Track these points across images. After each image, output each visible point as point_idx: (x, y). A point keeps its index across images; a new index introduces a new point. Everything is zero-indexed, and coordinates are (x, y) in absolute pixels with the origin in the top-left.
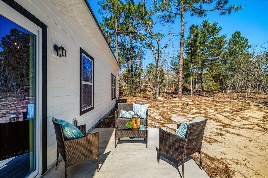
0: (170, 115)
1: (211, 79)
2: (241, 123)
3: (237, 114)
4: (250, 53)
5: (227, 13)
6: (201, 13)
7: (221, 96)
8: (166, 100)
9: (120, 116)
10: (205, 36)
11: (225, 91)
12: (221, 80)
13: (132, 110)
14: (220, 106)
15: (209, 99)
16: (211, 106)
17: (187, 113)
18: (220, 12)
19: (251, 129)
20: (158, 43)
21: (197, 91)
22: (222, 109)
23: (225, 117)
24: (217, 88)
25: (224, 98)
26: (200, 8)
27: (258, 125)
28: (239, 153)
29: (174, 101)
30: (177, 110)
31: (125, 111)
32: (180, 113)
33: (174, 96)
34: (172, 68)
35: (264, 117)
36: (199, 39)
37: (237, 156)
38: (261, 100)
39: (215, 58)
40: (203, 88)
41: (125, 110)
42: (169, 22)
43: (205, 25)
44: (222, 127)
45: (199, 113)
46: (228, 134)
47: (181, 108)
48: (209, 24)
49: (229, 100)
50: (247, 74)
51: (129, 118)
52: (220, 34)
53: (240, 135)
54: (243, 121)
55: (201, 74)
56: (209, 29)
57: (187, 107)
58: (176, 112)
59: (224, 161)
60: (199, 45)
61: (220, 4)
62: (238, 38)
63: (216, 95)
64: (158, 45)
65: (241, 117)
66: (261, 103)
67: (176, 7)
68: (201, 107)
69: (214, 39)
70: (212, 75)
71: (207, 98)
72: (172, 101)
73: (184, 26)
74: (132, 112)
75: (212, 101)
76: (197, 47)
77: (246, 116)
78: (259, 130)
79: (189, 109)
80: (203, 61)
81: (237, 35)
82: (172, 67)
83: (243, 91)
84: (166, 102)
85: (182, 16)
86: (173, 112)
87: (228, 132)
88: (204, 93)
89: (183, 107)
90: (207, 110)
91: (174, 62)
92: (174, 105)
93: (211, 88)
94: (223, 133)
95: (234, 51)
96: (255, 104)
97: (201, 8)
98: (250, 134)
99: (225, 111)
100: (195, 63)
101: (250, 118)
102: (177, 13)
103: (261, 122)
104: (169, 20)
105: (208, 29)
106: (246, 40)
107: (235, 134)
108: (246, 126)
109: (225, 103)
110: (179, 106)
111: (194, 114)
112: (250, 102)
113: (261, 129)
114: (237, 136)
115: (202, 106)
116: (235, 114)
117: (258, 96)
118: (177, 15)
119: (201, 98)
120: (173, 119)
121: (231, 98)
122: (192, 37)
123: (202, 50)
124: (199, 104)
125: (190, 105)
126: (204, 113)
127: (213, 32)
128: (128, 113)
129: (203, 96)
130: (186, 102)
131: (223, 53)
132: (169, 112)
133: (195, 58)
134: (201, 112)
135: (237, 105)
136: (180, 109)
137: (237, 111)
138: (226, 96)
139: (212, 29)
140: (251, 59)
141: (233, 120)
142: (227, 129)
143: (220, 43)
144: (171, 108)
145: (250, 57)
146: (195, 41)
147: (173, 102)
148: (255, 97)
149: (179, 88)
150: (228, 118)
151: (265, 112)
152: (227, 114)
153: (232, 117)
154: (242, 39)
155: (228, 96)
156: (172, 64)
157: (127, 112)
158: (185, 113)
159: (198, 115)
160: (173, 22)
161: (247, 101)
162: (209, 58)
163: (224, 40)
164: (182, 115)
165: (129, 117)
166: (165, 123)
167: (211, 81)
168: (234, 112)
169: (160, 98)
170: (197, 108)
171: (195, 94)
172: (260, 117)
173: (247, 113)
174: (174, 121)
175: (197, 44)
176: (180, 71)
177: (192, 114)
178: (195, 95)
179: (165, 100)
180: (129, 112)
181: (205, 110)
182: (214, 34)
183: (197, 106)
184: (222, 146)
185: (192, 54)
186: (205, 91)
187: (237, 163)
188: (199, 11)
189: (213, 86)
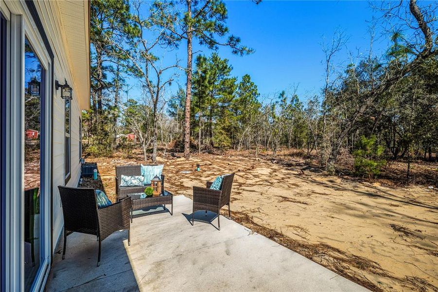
0: (180, 181)
1: (223, 132)
2: (254, 181)
3: (250, 173)
4: (259, 102)
5: (239, 53)
6: (212, 44)
7: (233, 154)
8: (168, 161)
9: (121, 185)
10: (215, 74)
11: (236, 147)
12: (231, 134)
13: (140, 174)
14: (233, 165)
15: (220, 157)
16: (225, 166)
17: (201, 176)
18: (232, 49)
19: (262, 184)
20: (158, 76)
21: (205, 147)
22: (235, 168)
23: (240, 176)
24: (229, 144)
25: (236, 155)
26: (210, 37)
27: (266, 181)
28: (254, 204)
29: (179, 161)
30: (186, 174)
31: (130, 177)
32: (192, 177)
33: (176, 154)
34: (170, 111)
35: (270, 173)
36: (208, 76)
37: (253, 207)
38: (268, 157)
39: (226, 104)
40: (212, 144)
41: (128, 176)
42: (171, 45)
43: (215, 59)
44: (238, 187)
45: (213, 174)
46: (244, 192)
47: (191, 170)
48: (220, 59)
49: (241, 158)
50: (257, 127)
51: (137, 186)
52: (231, 75)
53: (254, 191)
54: (255, 178)
55: (211, 124)
56: (220, 66)
57: (199, 169)
58: (186, 175)
59: (244, 212)
60: (208, 85)
61: (232, 40)
62: (248, 82)
63: (227, 152)
64: (159, 78)
65: (254, 175)
66: (268, 160)
67: (182, 28)
68: (214, 168)
69: (225, 79)
70: (224, 126)
71: (218, 156)
72: (176, 161)
73: (192, 56)
74: (142, 177)
75: (225, 160)
76: (206, 87)
77: (257, 174)
78: (267, 185)
79: (201, 171)
80: (213, 107)
81: (247, 78)
82: (170, 109)
83: (253, 147)
84: (168, 163)
85: (189, 42)
86: (182, 176)
87: (244, 190)
88: (215, 149)
89: (194, 169)
90: (221, 170)
91: (173, 102)
92: (181, 168)
93: (223, 143)
94: (240, 191)
95: (245, 98)
96: (263, 161)
97: (212, 37)
98: (261, 190)
99: (239, 171)
100: (203, 109)
101: (260, 175)
102: (184, 35)
103: (269, 178)
104: (170, 40)
105: (218, 65)
106: (256, 86)
107: (250, 191)
108: (258, 183)
109: (238, 162)
110: (187, 168)
111: (209, 176)
112: (260, 159)
113: (269, 184)
114: (251, 193)
115: (215, 166)
116: (248, 172)
117: (266, 153)
118: (183, 39)
119: (211, 156)
120: (185, 185)
121: (242, 155)
122: (200, 73)
123: (212, 91)
124: (211, 165)
125: (201, 165)
126: (218, 174)
127: (223, 70)
128: (135, 179)
129: (214, 154)
130: (195, 162)
131: (234, 99)
132: (177, 177)
133: (203, 102)
134: (215, 173)
135: (249, 164)
136: (190, 172)
137: (249, 169)
138: (238, 153)
139: (223, 66)
140: (260, 110)
141: (247, 178)
142: (243, 188)
143: (231, 86)
144: (177, 172)
145: (259, 107)
146: (204, 78)
147: (178, 163)
148: (263, 154)
149: (185, 143)
150: (242, 177)
151: (271, 169)
152: (242, 174)
153: (246, 176)
154: (252, 84)
155: (240, 153)
156: (169, 105)
157: (133, 178)
158: (198, 176)
159: (212, 177)
160: (176, 46)
161: (257, 159)
162: (220, 104)
163: (236, 83)
164: (195, 179)
165: (136, 184)
166: (178, 190)
167: (222, 134)
168: (247, 170)
169: (158, 159)
170: (210, 169)
171: (204, 151)
172: (268, 174)
173: (258, 171)
174: (188, 187)
175: (206, 82)
176: (187, 119)
177: (206, 177)
178: (204, 153)
179: (166, 160)
180: (137, 177)
181: (220, 171)
182: (224, 73)
183: (210, 166)
184: (241, 202)
185: (200, 96)
186: (216, 147)
187: (254, 212)
188: (209, 40)
189: (225, 141)
